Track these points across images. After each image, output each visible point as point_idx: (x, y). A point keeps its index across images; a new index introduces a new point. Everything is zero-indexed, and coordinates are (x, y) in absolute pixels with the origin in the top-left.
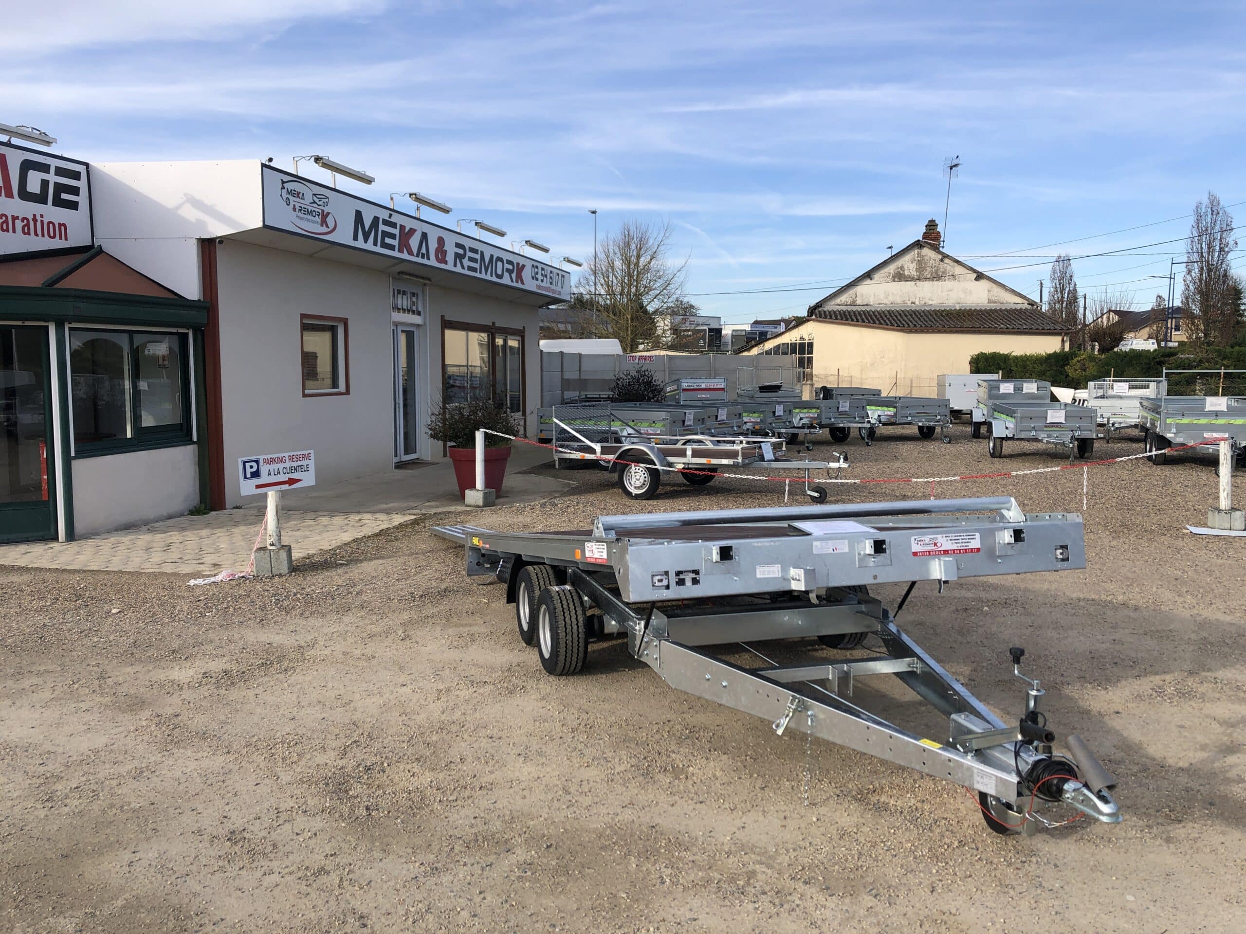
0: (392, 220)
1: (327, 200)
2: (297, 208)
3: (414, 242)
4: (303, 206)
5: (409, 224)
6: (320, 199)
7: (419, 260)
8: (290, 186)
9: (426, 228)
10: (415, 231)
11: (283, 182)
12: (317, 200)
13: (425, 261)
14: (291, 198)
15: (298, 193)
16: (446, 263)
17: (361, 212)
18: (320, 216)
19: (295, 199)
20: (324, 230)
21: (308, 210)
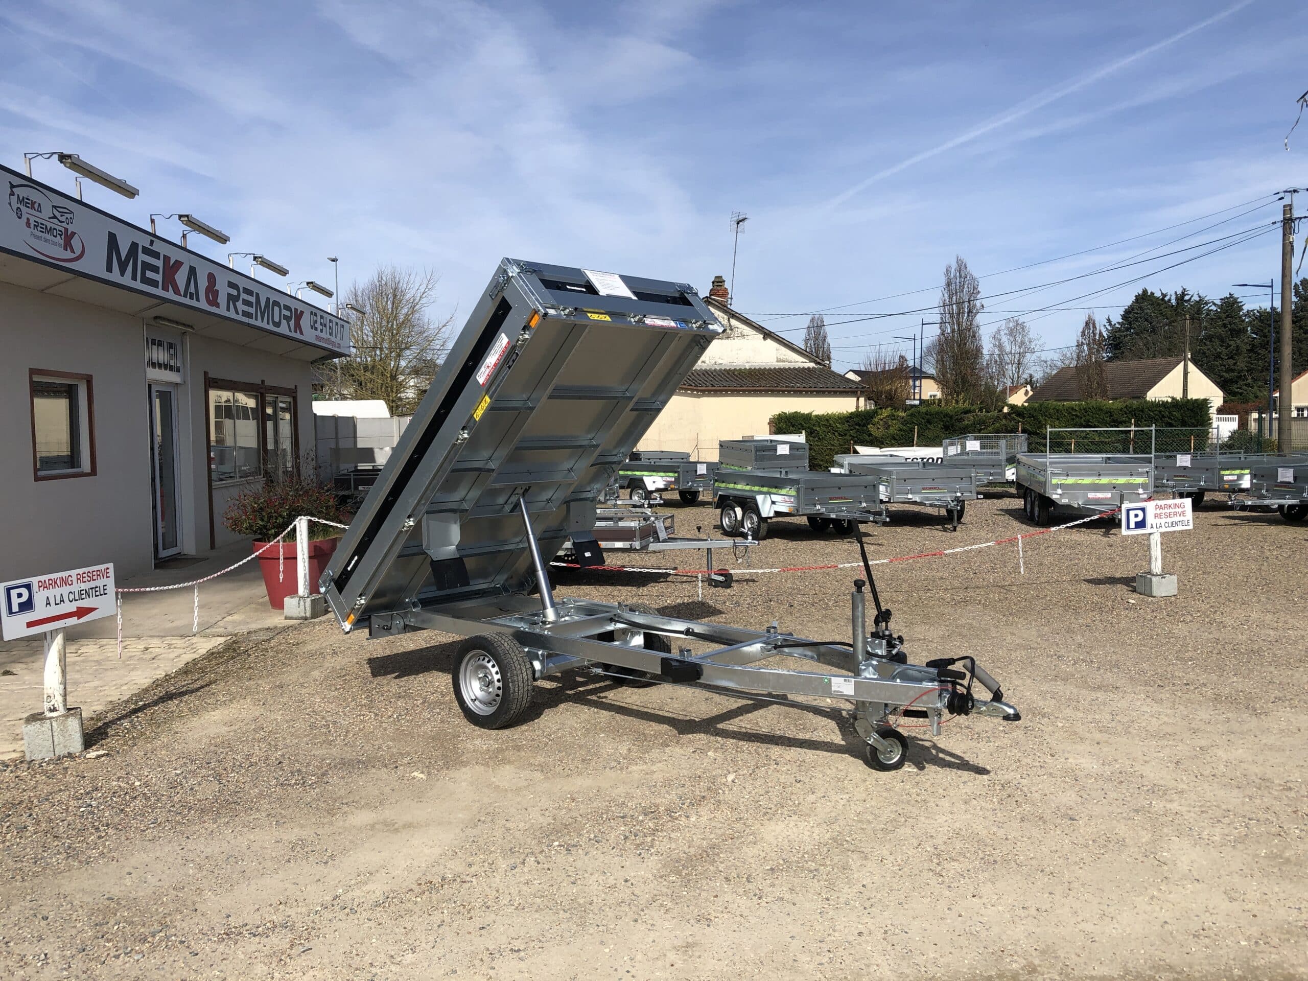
0: (154, 248)
1: (71, 215)
2: (32, 224)
3: (181, 278)
4: (40, 221)
5: (175, 255)
6: (62, 214)
7: (187, 301)
8: (22, 192)
9: (195, 262)
10: (181, 264)
11: (12, 186)
12: (58, 215)
13: (194, 303)
14: (23, 209)
15: (33, 203)
16: (218, 306)
17: (115, 235)
18: (63, 237)
19: (29, 211)
20: (68, 255)
21: (46, 226)
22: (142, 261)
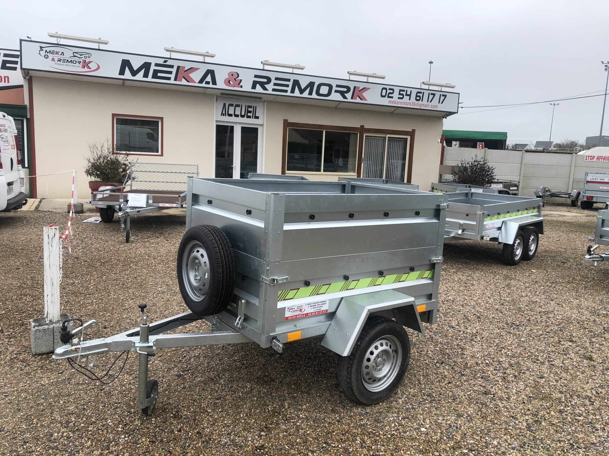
0: (167, 63)
1: (90, 55)
2: (56, 60)
3: (196, 76)
4: (62, 59)
5: (187, 66)
6: (81, 55)
7: (204, 85)
8: (48, 49)
9: (211, 67)
10: (198, 69)
11: (41, 47)
12: (79, 56)
13: (211, 85)
14: (50, 55)
15: (57, 53)
16: (241, 87)
17: (129, 61)
18: (81, 63)
19: (55, 55)
20: (86, 69)
21: (68, 60)
22: (154, 70)
